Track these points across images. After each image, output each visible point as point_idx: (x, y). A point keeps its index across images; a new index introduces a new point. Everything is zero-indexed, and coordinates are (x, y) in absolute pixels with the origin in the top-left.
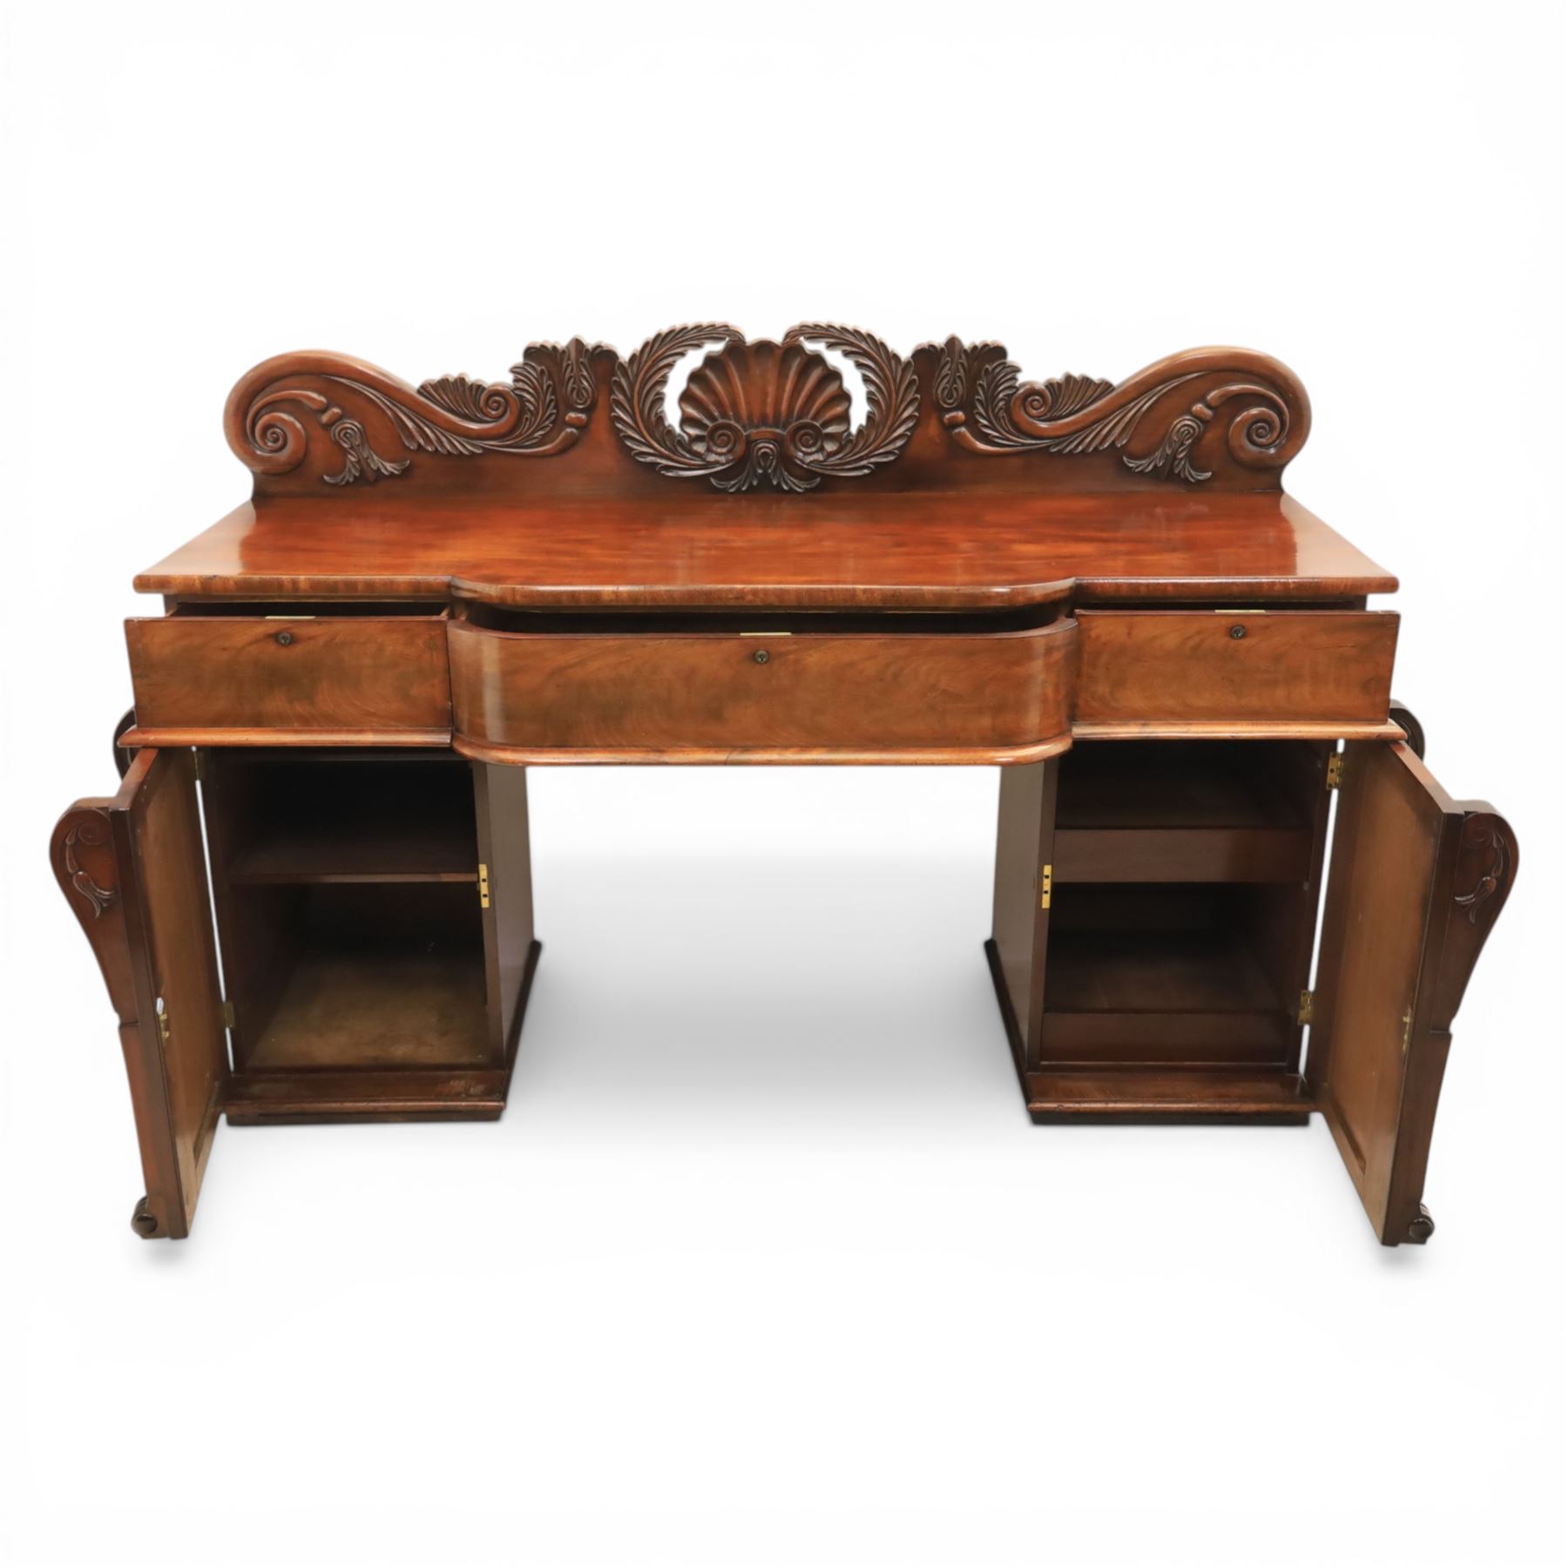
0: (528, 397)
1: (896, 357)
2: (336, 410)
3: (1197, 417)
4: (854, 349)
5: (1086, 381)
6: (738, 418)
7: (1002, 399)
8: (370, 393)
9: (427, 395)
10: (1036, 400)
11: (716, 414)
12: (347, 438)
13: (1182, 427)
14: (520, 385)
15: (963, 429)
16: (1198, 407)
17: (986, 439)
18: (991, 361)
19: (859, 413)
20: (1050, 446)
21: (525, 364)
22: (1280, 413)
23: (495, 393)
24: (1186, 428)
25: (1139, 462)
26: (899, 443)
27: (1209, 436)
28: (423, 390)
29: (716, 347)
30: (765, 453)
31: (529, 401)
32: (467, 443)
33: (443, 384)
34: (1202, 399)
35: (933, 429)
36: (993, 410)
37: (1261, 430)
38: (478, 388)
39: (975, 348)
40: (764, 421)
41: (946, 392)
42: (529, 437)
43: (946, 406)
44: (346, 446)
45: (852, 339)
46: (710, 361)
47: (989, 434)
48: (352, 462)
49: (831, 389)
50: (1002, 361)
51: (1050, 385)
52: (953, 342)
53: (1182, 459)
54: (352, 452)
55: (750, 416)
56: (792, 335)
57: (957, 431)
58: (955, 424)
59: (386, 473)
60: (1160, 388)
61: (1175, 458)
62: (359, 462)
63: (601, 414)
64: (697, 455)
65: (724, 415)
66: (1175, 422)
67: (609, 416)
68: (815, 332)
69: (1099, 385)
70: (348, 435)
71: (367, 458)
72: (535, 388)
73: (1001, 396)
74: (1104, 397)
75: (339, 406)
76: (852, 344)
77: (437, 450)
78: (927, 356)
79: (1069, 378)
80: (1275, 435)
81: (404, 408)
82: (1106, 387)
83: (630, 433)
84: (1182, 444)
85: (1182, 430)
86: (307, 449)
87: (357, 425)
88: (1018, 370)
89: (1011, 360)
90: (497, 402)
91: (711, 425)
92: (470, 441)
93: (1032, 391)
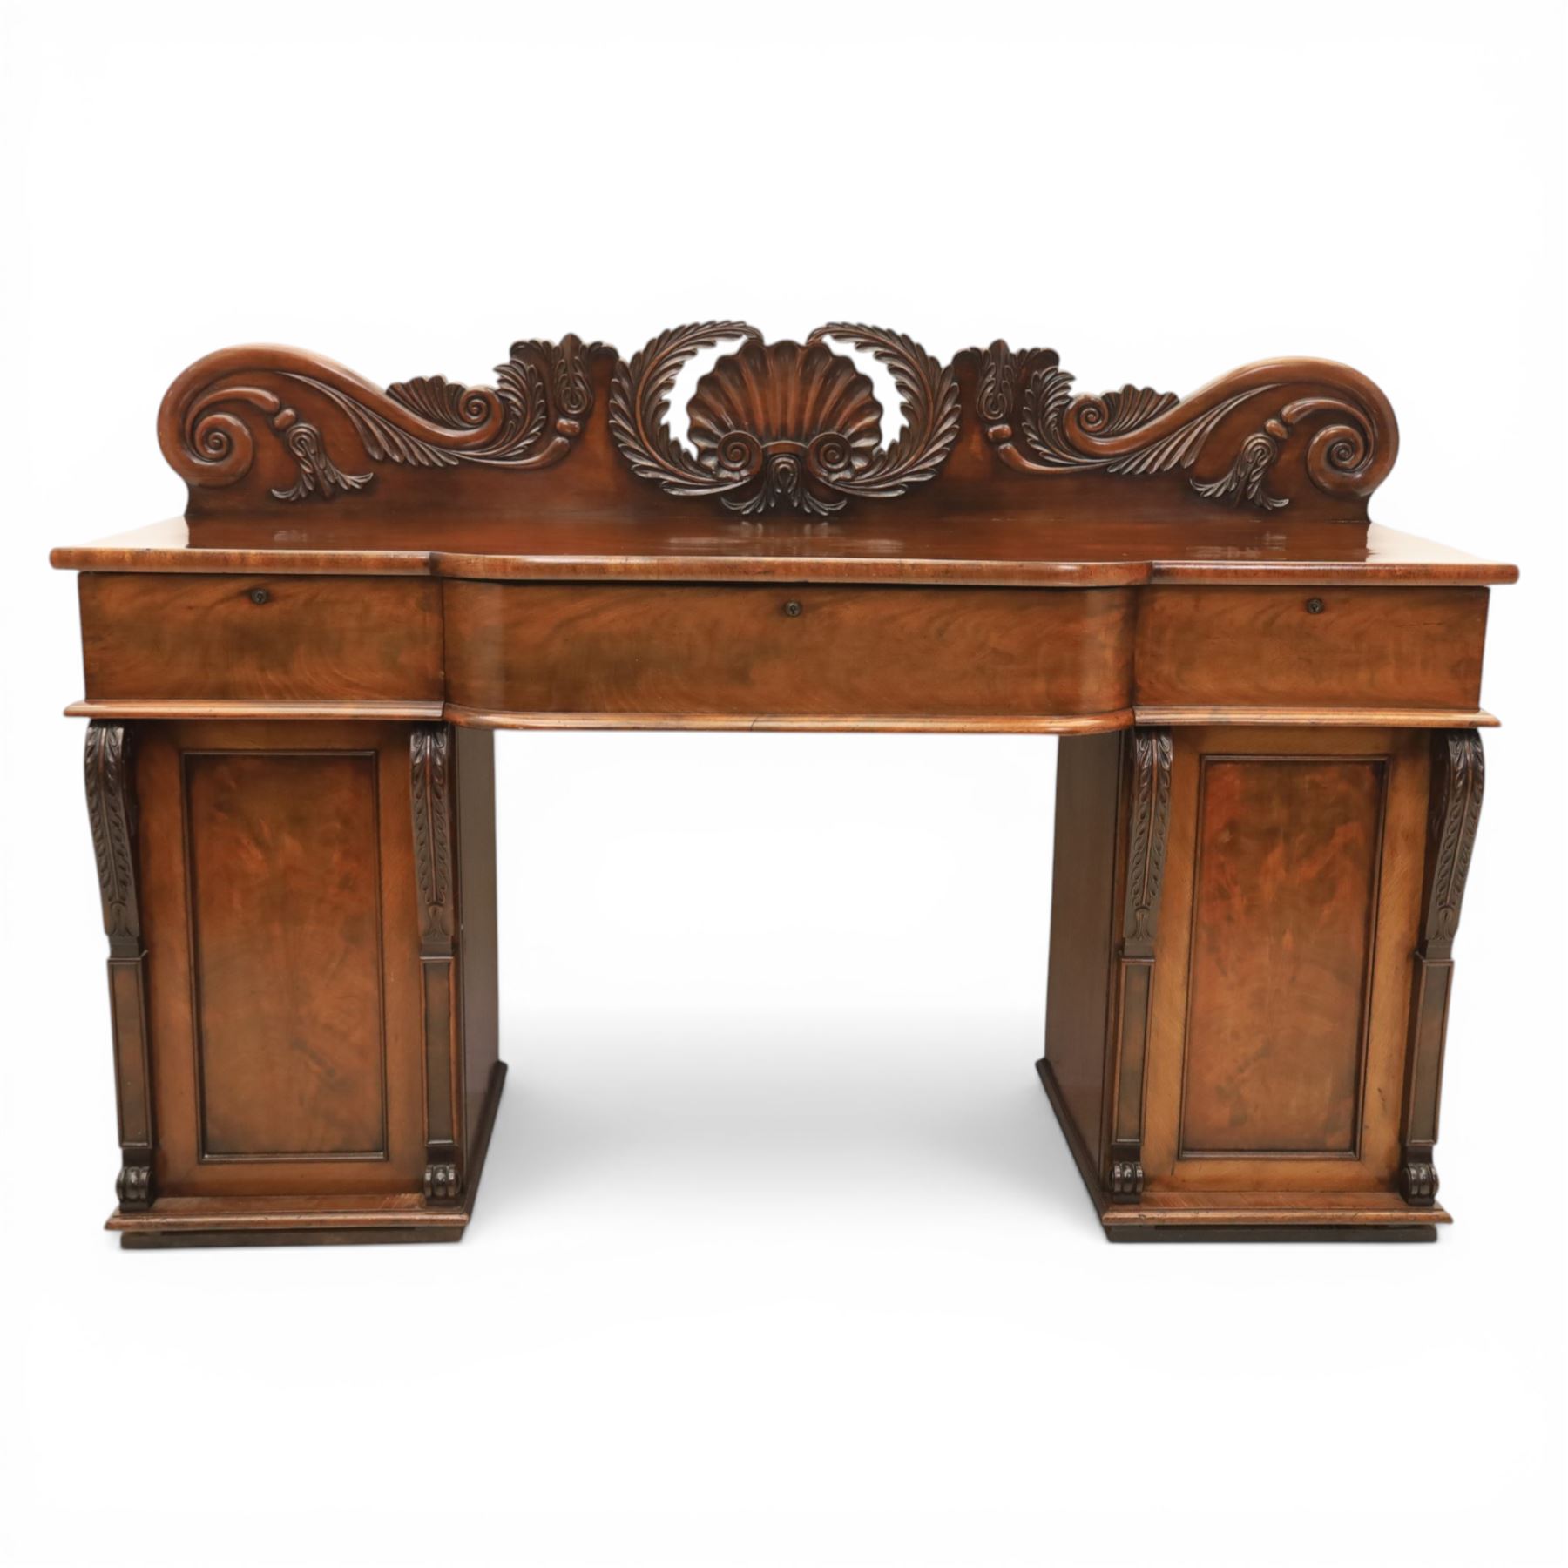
0: (515, 400)
1: (934, 361)
2: (289, 412)
3: (1270, 435)
4: (888, 351)
5: (1149, 392)
6: (753, 427)
7: (1053, 411)
8: (330, 392)
9: (397, 396)
10: (1092, 412)
11: (730, 423)
12: (302, 445)
13: (1255, 446)
14: (506, 386)
15: (1009, 446)
16: (1272, 423)
17: (1036, 457)
18: (1041, 368)
19: (892, 424)
20: (1108, 466)
21: (512, 362)
22: (1363, 432)
23: (478, 394)
24: (1260, 447)
25: (1208, 486)
26: (939, 460)
27: (1286, 457)
28: (393, 390)
29: (729, 347)
30: (784, 469)
31: (515, 405)
32: (443, 453)
33: (418, 383)
34: (1277, 414)
35: (975, 445)
36: (1043, 423)
37: (1343, 451)
38: (458, 389)
39: (1023, 352)
40: (783, 433)
41: (990, 401)
42: (512, 449)
43: (990, 418)
44: (300, 454)
45: (885, 340)
46: (723, 362)
47: (1040, 451)
48: (306, 474)
49: (860, 397)
50: (1053, 367)
51: (1109, 398)
52: (999, 346)
53: (1255, 483)
54: (307, 462)
55: (768, 427)
56: (816, 335)
57: (1002, 447)
58: (1000, 439)
59: (346, 487)
60: (1229, 401)
61: (1248, 482)
62: (314, 474)
63: (597, 425)
64: (707, 470)
65: (738, 425)
66: (1247, 442)
67: (608, 423)
68: (842, 331)
69: (1162, 397)
70: (303, 442)
71: (324, 469)
72: (522, 390)
73: (1051, 408)
74: (1168, 410)
75: (293, 407)
76: (884, 345)
77: (406, 460)
78: (968, 360)
79: (1129, 389)
80: (1360, 455)
81: (369, 412)
82: (1172, 399)
83: (632, 444)
84: (1256, 466)
85: (1256, 449)
86: (254, 458)
87: (313, 429)
88: (1072, 378)
89: (1063, 366)
90: (478, 405)
91: (723, 436)
92: (446, 451)
93: (1087, 402)
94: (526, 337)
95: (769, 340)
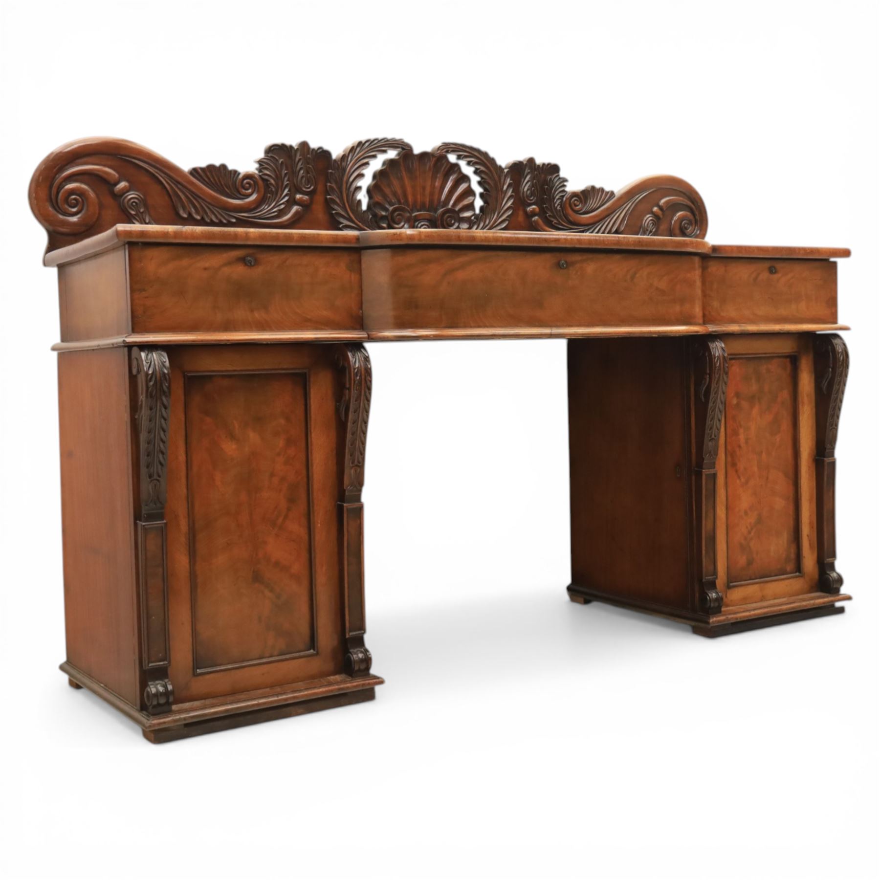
0: (272, 181)
2: (125, 183)
3: (655, 215)
4: (477, 161)
5: (602, 190)
6: (408, 206)
7: (558, 199)
8: (152, 170)
9: (199, 178)
10: (576, 200)
12: (134, 206)
13: (649, 222)
14: (265, 172)
15: (536, 218)
16: (656, 209)
17: (551, 225)
18: (552, 174)
20: (585, 231)
21: (268, 156)
22: (694, 215)
23: (248, 176)
24: (652, 222)
27: (663, 228)
28: (195, 172)
31: (271, 184)
32: (226, 214)
33: (211, 168)
34: (657, 204)
35: (521, 217)
36: (554, 206)
37: (686, 226)
38: (235, 172)
39: (543, 165)
40: (423, 207)
41: (528, 192)
42: (270, 211)
43: (529, 201)
44: (133, 213)
45: (476, 154)
46: (390, 163)
47: (552, 221)
49: (463, 187)
50: (557, 174)
51: (583, 191)
52: (531, 161)
54: (137, 218)
55: (415, 202)
56: (440, 149)
57: (533, 219)
58: (533, 214)
60: (637, 196)
63: (319, 198)
65: (399, 202)
66: (645, 219)
67: (326, 198)
68: (451, 148)
69: (607, 193)
70: (134, 204)
72: (276, 175)
73: (557, 197)
74: (610, 201)
76: (476, 157)
77: (203, 217)
78: (517, 169)
79: (592, 188)
80: (693, 228)
81: (180, 186)
82: (612, 193)
83: (341, 211)
86: (99, 214)
87: (141, 196)
88: (566, 180)
89: (562, 174)
90: (248, 183)
91: (391, 208)
92: (227, 212)
93: (575, 195)
94: (279, 141)
95: (417, 151)
